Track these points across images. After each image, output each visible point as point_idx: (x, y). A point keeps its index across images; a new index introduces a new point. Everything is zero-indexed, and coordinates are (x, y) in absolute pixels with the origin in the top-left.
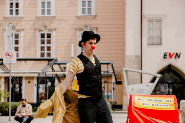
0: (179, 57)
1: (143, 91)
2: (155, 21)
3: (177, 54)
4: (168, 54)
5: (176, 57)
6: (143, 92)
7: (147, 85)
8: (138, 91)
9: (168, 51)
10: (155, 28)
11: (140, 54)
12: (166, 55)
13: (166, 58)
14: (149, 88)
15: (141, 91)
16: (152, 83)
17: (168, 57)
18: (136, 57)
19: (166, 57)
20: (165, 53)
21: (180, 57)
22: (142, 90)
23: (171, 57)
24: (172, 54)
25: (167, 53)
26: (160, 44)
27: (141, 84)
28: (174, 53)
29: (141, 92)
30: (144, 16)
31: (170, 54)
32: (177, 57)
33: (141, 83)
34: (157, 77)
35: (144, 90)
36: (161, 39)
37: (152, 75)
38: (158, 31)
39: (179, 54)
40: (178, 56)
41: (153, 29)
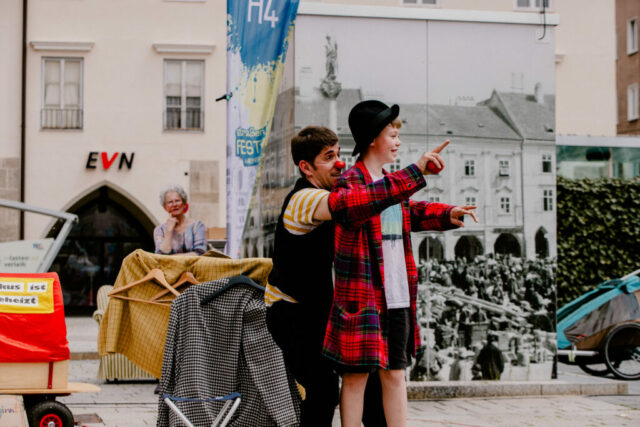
0: (129, 165)
1: (24, 261)
2: (63, 62)
3: (124, 156)
4: (99, 158)
5: (120, 167)
6: (23, 264)
7: (36, 246)
8: (8, 261)
9: (100, 149)
10: (62, 83)
11: (19, 156)
12: (95, 160)
13: (94, 167)
14: (41, 254)
15: (19, 262)
16: (52, 240)
17: (99, 164)
18: (9, 162)
19: (92, 164)
20: (91, 154)
21: (134, 165)
22: (23, 258)
23: (107, 164)
24: (109, 158)
25: (96, 153)
26: (79, 128)
27: (22, 242)
28: (116, 155)
29: (18, 265)
30: (32, 45)
31: (104, 155)
32: (125, 166)
33: (22, 237)
34: (65, 221)
35: (27, 258)
36: (80, 113)
37: (54, 217)
38: (73, 90)
39: (129, 157)
40: (126, 162)
41: (59, 84)
